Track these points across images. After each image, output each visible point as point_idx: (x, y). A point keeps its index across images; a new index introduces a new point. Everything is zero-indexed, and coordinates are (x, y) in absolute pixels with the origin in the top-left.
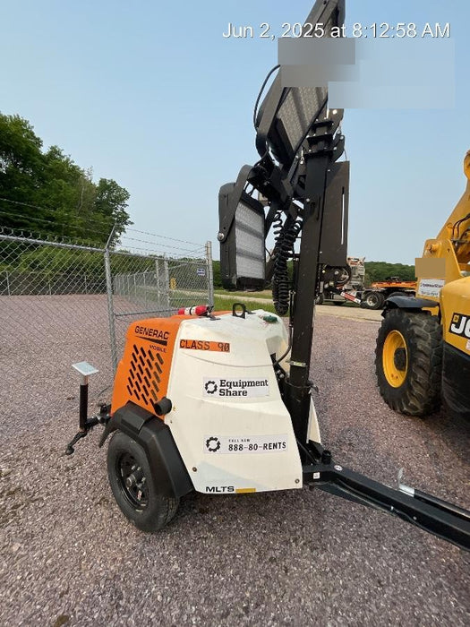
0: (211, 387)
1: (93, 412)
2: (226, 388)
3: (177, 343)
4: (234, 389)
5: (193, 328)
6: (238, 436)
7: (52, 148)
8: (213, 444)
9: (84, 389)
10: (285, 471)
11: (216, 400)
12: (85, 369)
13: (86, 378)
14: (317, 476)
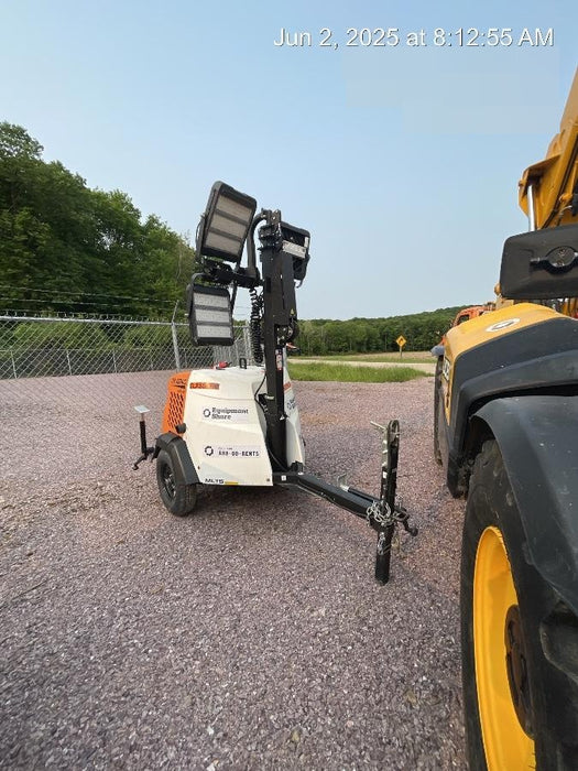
0: (207, 413)
1: (151, 444)
2: (216, 414)
3: (188, 387)
4: (222, 414)
5: (197, 375)
6: (224, 446)
7: (150, 217)
8: (209, 451)
9: (143, 425)
10: (259, 472)
11: (210, 421)
12: (141, 409)
13: (142, 414)
14: (284, 478)
